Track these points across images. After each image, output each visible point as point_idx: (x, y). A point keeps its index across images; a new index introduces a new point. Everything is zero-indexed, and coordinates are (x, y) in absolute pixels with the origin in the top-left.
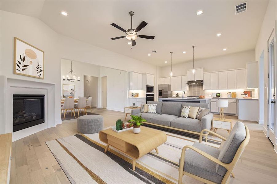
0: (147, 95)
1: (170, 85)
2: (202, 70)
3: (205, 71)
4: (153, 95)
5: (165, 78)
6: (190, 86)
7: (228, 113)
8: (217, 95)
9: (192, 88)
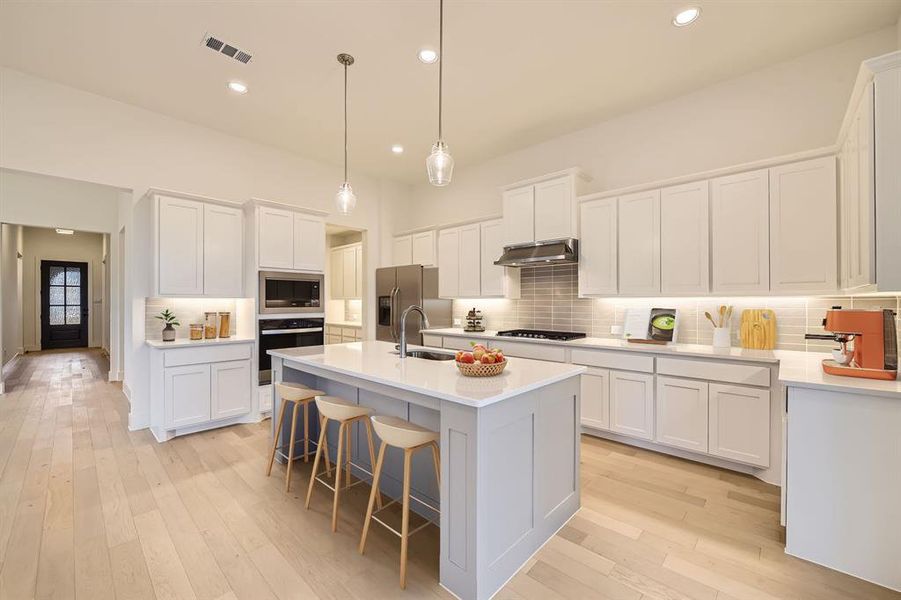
0: (263, 324)
1: (436, 270)
2: (570, 181)
3: (589, 184)
4: (320, 323)
5: (415, 236)
6: (526, 274)
7: (714, 452)
8: (650, 329)
9: (534, 286)
